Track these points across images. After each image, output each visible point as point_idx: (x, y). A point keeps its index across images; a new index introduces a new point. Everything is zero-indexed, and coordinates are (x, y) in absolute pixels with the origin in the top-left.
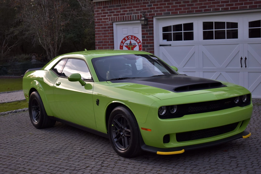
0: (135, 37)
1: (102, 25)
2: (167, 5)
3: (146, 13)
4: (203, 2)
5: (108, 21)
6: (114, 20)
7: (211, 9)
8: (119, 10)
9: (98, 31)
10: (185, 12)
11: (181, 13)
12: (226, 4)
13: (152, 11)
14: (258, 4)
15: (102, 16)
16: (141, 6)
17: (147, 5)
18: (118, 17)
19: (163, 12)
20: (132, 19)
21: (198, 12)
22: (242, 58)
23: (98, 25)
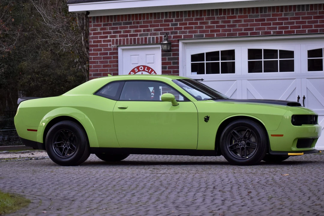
0: (149, 68)
1: (100, 50)
2: (199, 25)
3: (169, 34)
4: (249, 23)
5: (110, 44)
6: (120, 43)
7: (259, 32)
8: (129, 29)
9: (94, 58)
10: (225, 35)
11: (219, 36)
12: (279, 27)
13: (178, 32)
14: (319, 29)
15: (101, 37)
16: (161, 25)
17: (170, 23)
18: (126, 39)
19: (193, 34)
20: (148, 43)
21: (242, 35)
22: (300, 96)
23: (94, 50)
